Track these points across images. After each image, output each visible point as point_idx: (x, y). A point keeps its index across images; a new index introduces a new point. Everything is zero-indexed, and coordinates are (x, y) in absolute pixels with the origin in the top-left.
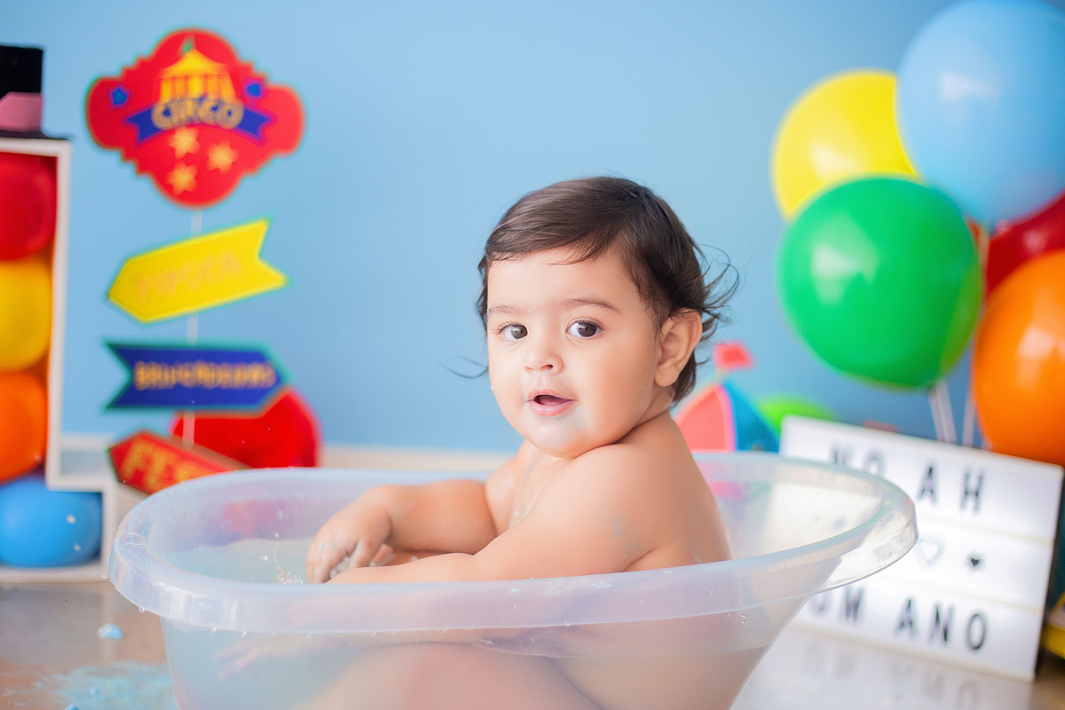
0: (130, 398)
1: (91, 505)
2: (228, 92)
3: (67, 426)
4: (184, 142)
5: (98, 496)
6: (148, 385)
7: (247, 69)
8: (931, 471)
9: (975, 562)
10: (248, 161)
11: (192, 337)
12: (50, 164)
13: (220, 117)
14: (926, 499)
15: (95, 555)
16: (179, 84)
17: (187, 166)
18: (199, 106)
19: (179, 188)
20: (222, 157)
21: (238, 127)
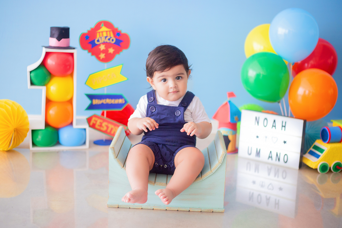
0: (91, 107)
1: (83, 131)
2: (112, 35)
3: (78, 114)
4: (102, 47)
5: (85, 129)
6: (95, 104)
7: (117, 29)
8: (274, 121)
9: (285, 142)
10: (117, 52)
11: (105, 92)
12: (72, 55)
13: (111, 41)
14: (274, 128)
15: (84, 143)
16: (101, 34)
17: (103, 53)
18: (105, 39)
19: (101, 58)
20: (111, 51)
21: (115, 43)
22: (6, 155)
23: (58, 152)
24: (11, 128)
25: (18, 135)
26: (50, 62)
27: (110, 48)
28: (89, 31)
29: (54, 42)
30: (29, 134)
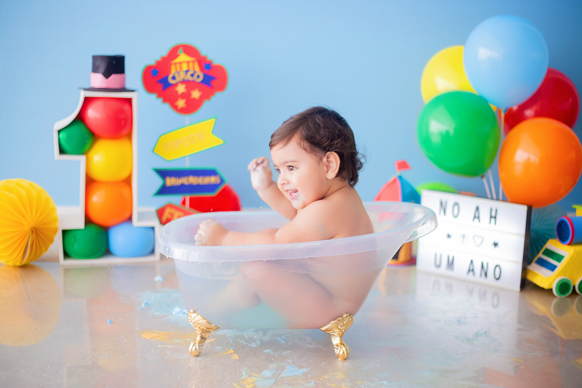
0: (164, 190)
1: (151, 232)
2: (197, 69)
3: (140, 203)
4: (181, 89)
5: (153, 228)
6: (171, 184)
7: (205, 58)
8: (477, 208)
9: (496, 244)
10: (206, 96)
11: (187, 165)
12: (129, 101)
13: (195, 78)
14: (476, 220)
15: (153, 252)
16: (178, 66)
17: (183, 98)
18: (186, 74)
19: (180, 107)
20: (196, 94)
21: (202, 82)
22: (18, 273)
23: (107, 268)
24: (27, 227)
25: (38, 239)
26: (92, 113)
27: (194, 89)
28: (158, 62)
29: (98, 80)
30: (58, 238)
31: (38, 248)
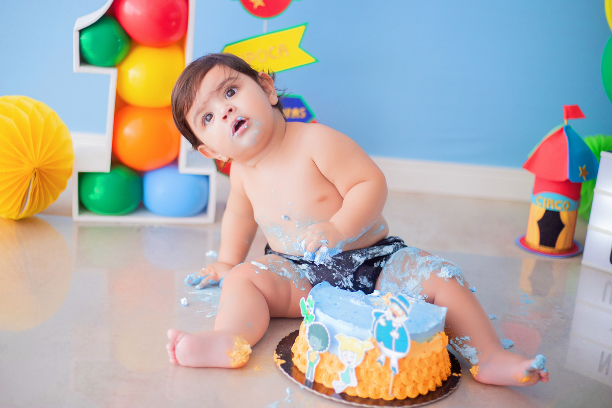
5: (207, 177)
15: (204, 210)
19: (256, 6)
22: (13, 229)
23: (140, 229)
24: (27, 168)
25: (43, 184)
26: (129, 9)
30: (73, 182)
31: (43, 198)
